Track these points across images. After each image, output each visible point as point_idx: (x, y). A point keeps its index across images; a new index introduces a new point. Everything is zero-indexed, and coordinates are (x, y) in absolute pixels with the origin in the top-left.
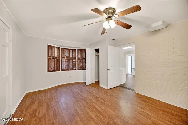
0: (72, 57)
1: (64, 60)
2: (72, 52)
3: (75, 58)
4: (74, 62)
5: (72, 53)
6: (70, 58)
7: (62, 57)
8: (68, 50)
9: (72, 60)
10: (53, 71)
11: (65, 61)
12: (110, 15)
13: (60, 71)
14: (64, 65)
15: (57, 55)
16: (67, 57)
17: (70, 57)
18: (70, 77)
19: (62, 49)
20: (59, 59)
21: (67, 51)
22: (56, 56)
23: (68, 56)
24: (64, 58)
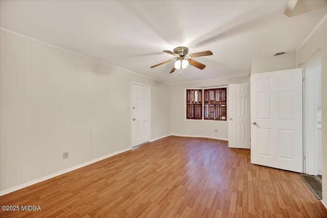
0: (218, 100)
1: (208, 105)
2: (219, 92)
3: (223, 102)
4: (223, 107)
5: (219, 94)
6: (216, 102)
7: (205, 102)
8: (213, 91)
9: (218, 105)
10: (192, 118)
11: (209, 107)
12: (182, 54)
13: (201, 119)
14: (207, 112)
15: (198, 99)
16: (212, 101)
17: (216, 100)
18: (216, 131)
19: (205, 90)
20: (201, 105)
21: (212, 93)
22: (196, 101)
23: (213, 99)
24: (208, 102)
